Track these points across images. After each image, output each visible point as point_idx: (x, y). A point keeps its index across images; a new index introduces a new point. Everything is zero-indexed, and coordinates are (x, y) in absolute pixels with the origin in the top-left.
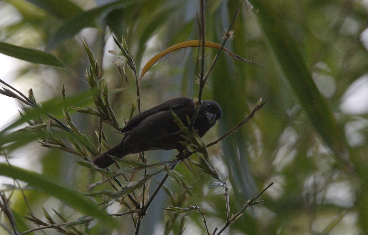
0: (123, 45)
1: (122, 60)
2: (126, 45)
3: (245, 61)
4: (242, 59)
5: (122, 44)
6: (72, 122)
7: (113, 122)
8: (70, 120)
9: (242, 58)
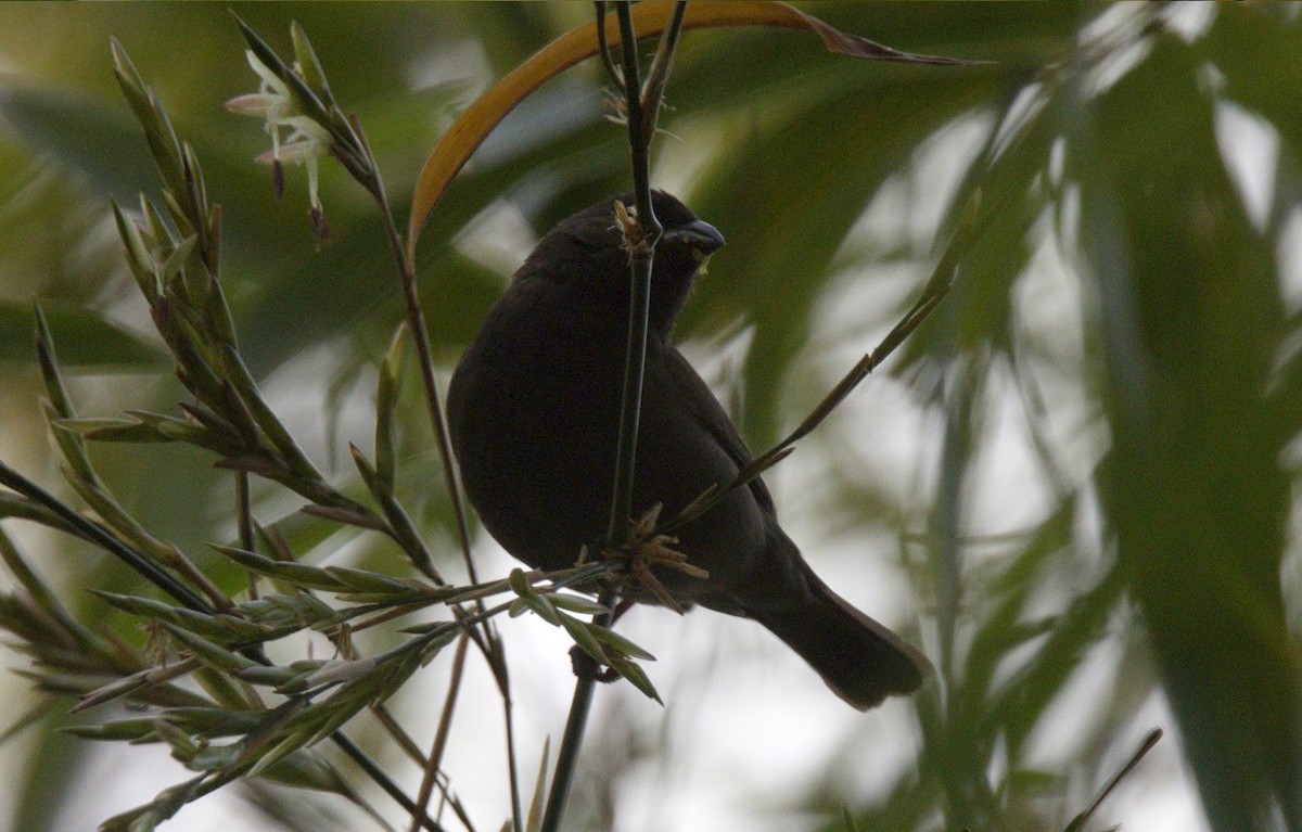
0: (303, 66)
1: (304, 143)
2: (313, 68)
3: (906, 61)
4: (890, 53)
5: (298, 67)
6: (104, 490)
7: (284, 463)
8: (87, 477)
9: (890, 49)
